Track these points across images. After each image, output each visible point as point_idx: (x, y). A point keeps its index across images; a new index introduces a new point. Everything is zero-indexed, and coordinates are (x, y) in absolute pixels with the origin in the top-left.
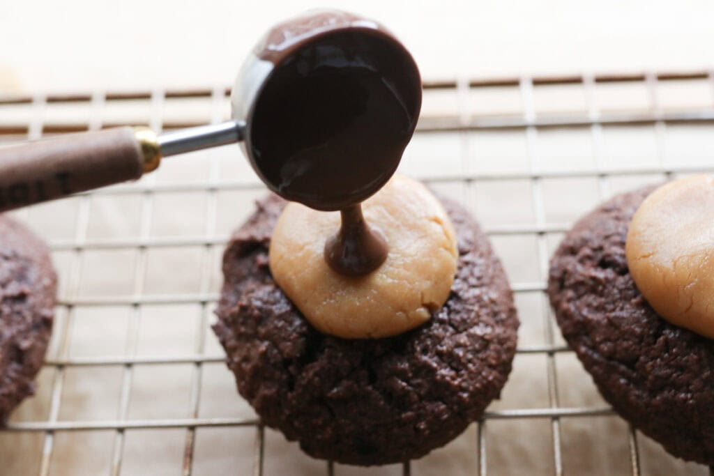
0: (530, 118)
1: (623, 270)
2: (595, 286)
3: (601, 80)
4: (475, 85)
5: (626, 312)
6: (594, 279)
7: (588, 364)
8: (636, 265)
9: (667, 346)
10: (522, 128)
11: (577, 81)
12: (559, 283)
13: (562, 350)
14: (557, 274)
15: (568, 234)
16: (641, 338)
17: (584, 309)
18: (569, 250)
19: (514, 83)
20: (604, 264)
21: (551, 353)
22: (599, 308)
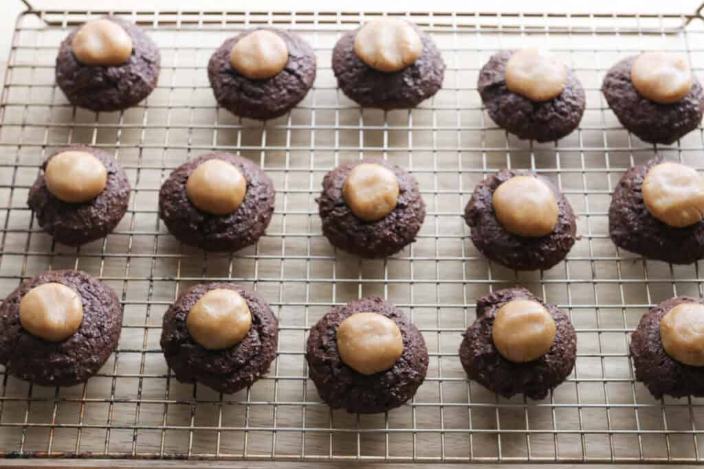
0: (594, 30)
1: (630, 81)
2: (620, 87)
3: (619, 16)
4: (573, 16)
5: (631, 94)
6: (621, 84)
7: (616, 112)
8: (634, 80)
9: (643, 105)
10: (590, 33)
11: (610, 16)
12: (607, 87)
13: (606, 109)
14: (606, 83)
15: (609, 71)
16: (634, 102)
17: (616, 93)
18: (610, 75)
19: (587, 16)
20: (623, 79)
21: (602, 109)
22: (622, 93)
